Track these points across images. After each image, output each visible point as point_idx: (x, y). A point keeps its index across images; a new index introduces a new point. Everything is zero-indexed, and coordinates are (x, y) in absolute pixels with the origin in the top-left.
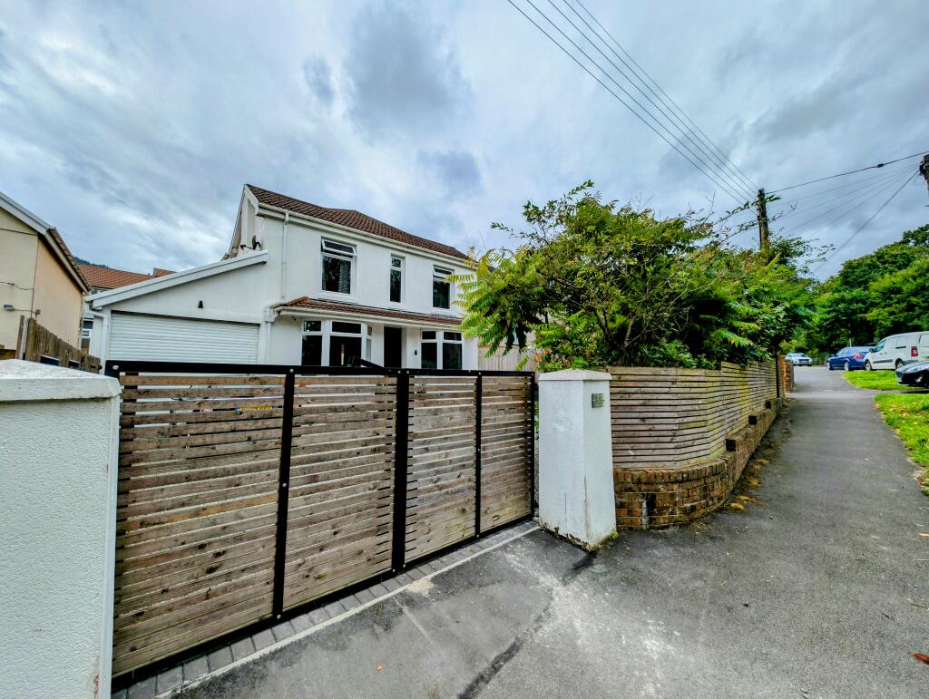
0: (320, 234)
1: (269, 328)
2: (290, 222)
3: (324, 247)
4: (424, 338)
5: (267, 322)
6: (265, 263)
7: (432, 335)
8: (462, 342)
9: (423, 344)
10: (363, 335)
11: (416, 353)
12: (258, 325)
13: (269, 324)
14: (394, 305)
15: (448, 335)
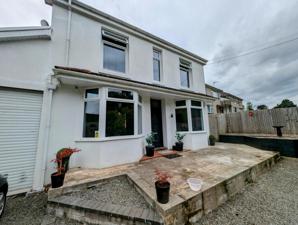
0: (100, 26)
1: (51, 95)
2: (73, 10)
3: (103, 33)
4: (177, 106)
5: (49, 89)
6: (48, 39)
7: (183, 103)
8: (202, 107)
9: (177, 110)
10: (135, 101)
11: (172, 116)
12: (41, 92)
13: (51, 91)
14: (157, 82)
15: (194, 103)
